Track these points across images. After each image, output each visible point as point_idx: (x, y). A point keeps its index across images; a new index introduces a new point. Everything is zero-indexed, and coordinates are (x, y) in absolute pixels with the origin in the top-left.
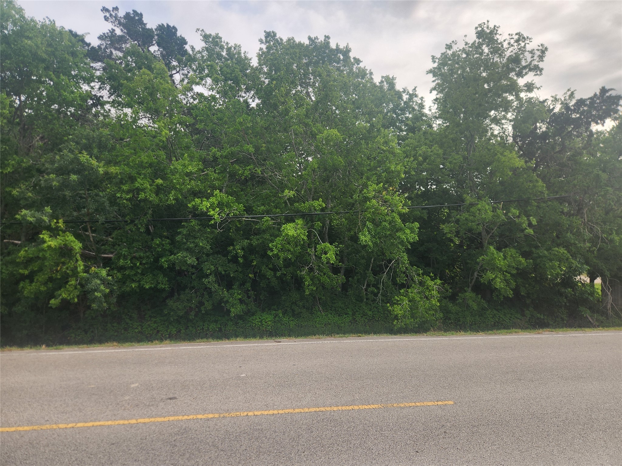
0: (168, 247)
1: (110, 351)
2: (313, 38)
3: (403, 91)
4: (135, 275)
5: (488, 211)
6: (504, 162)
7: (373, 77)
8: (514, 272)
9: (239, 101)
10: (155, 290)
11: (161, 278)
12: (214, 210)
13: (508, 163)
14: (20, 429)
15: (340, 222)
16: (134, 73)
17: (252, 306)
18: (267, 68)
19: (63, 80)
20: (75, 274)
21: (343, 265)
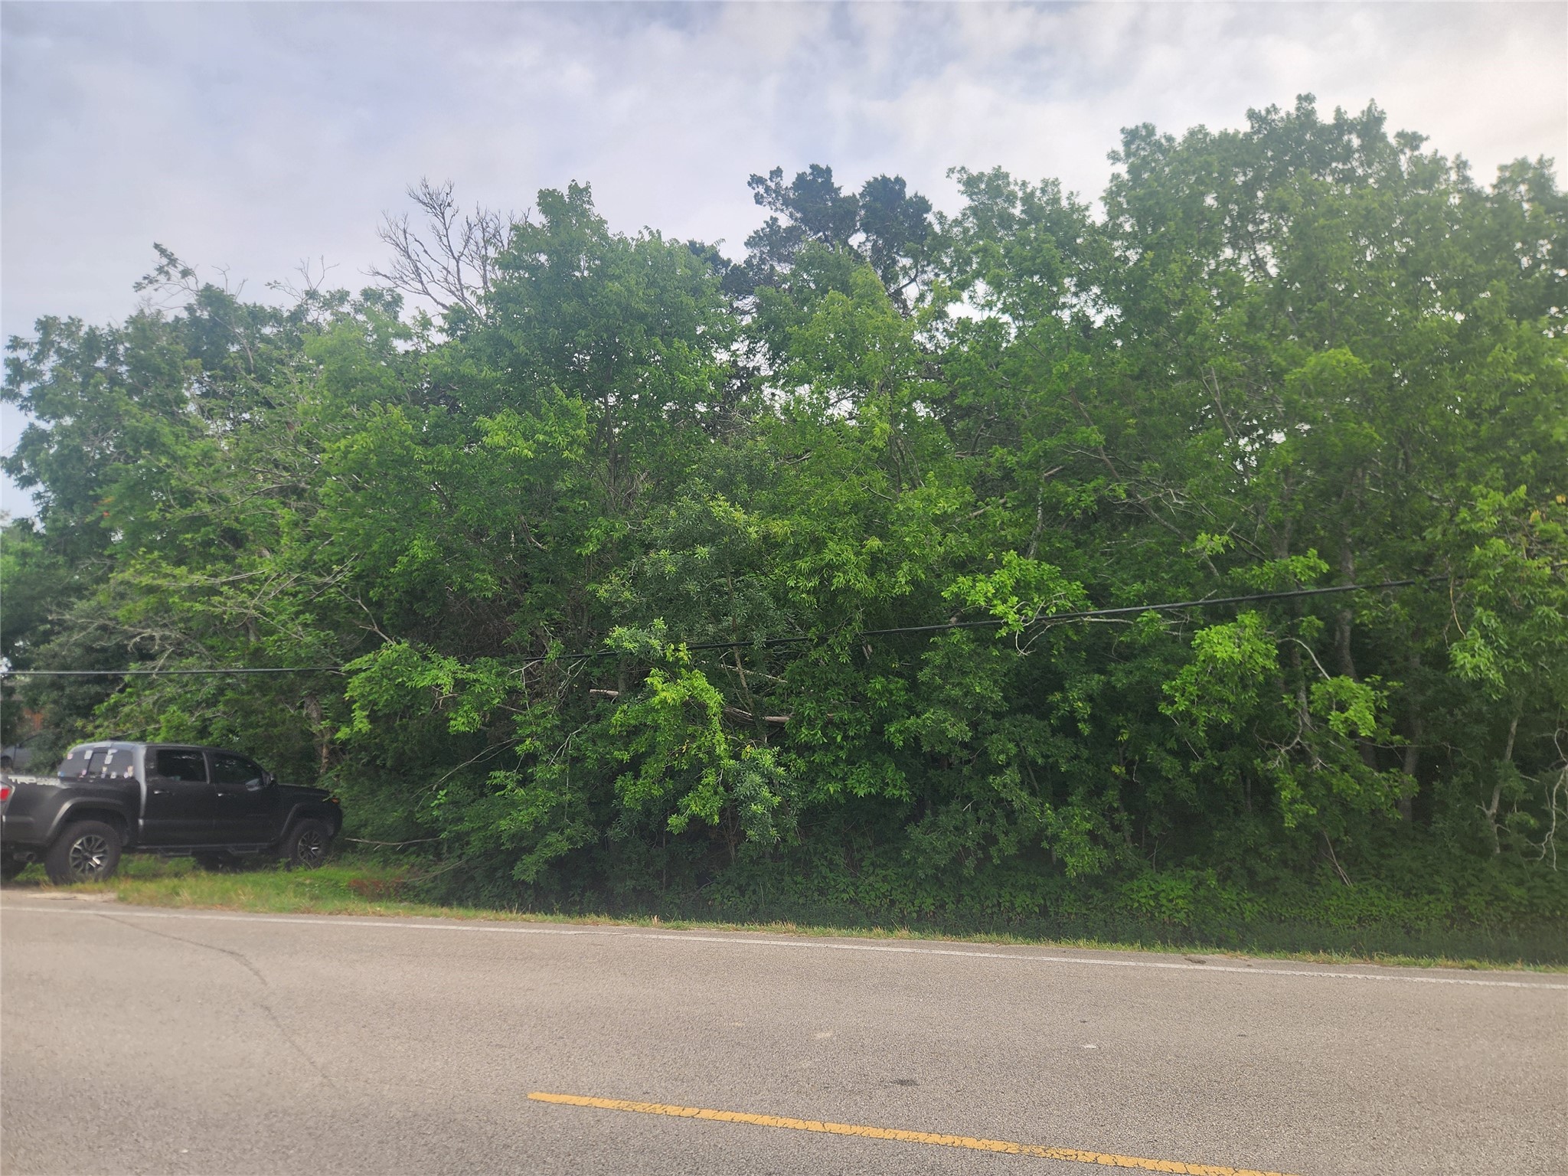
0: (902, 697)
1: (779, 943)
4: (835, 763)
7: (1469, 173)
9: (1059, 321)
10: (880, 803)
11: (890, 771)
12: (1004, 602)
14: (596, 1102)
15: (1384, 613)
16: (813, 305)
17: (1127, 853)
18: (1132, 221)
19: (677, 350)
20: (714, 760)
21: (1408, 742)
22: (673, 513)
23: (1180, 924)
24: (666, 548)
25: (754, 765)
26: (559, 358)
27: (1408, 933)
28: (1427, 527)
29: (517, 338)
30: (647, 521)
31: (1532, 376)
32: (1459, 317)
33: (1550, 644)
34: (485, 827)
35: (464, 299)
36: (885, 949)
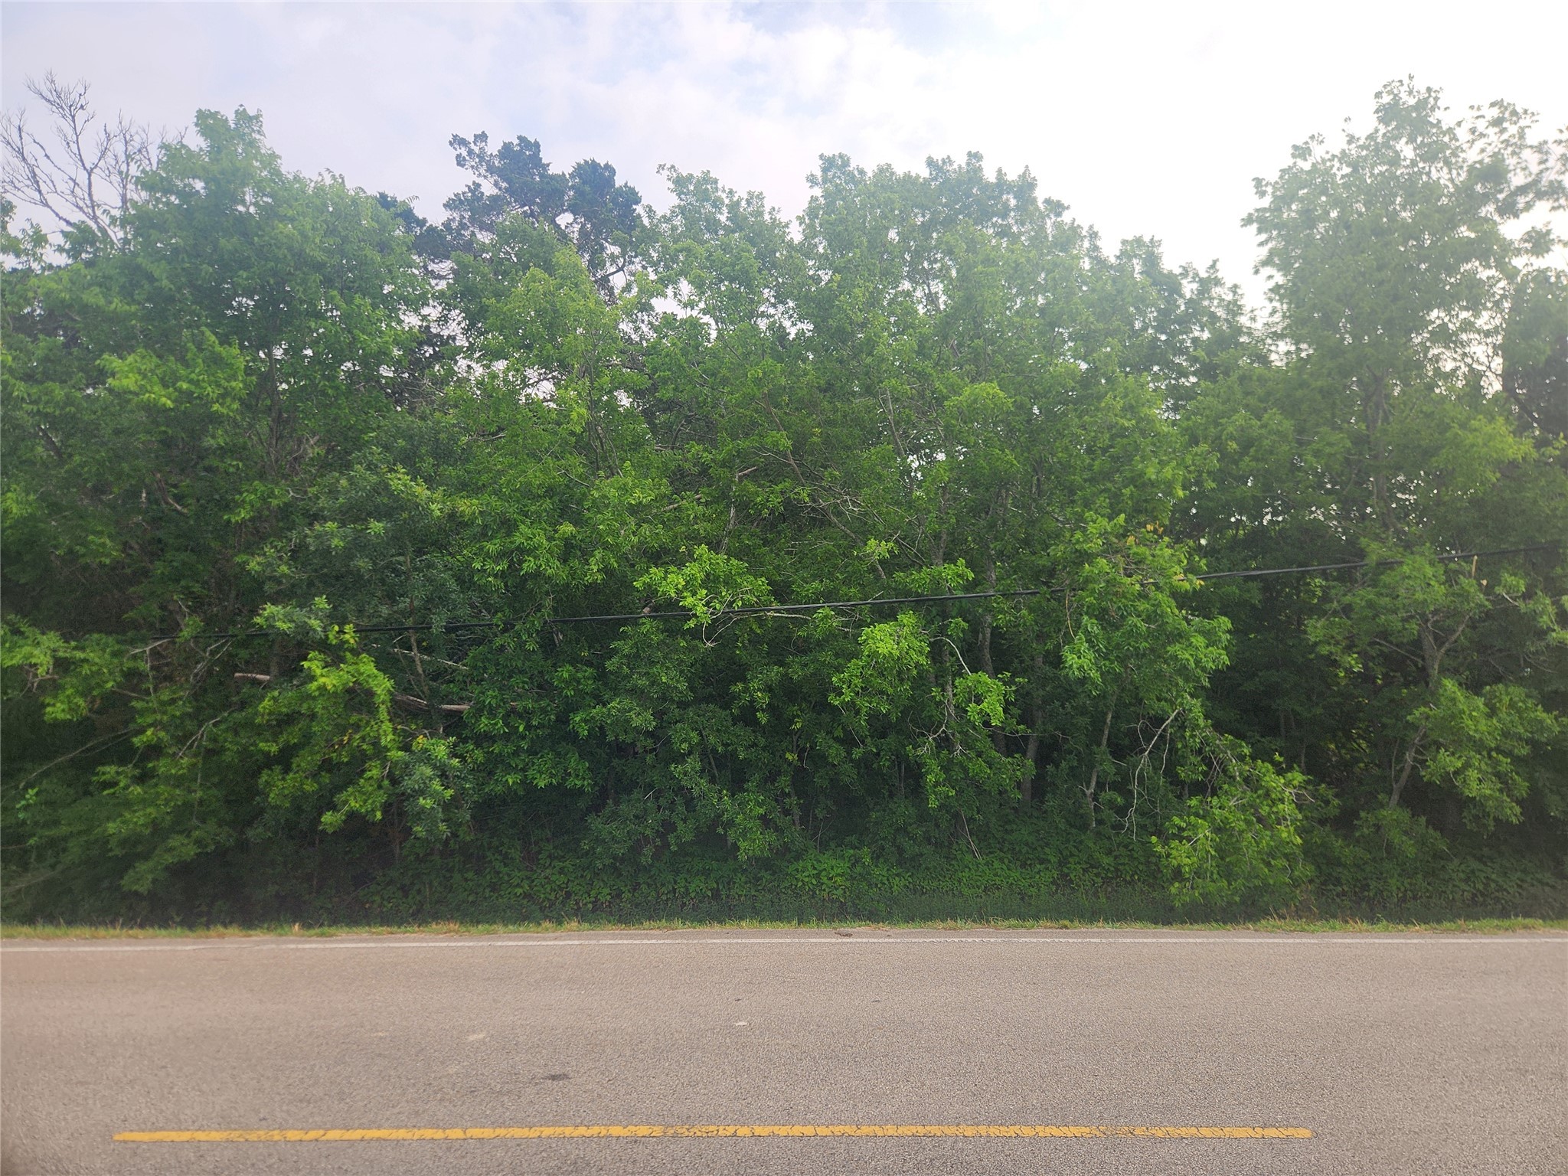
0: (589, 686)
1: (437, 944)
2: (940, 163)
3: (1181, 274)
4: (516, 754)
5: (1432, 583)
6: (1473, 446)
7: (1098, 243)
8: (1524, 751)
9: (755, 327)
10: (561, 793)
11: (573, 762)
12: (694, 594)
13: (1485, 449)
14: (201, 1136)
15: (1016, 618)
16: (513, 280)
17: (795, 835)
18: (825, 243)
19: (359, 307)
20: (380, 752)
21: (1029, 731)
22: (344, 482)
23: (838, 900)
24: (333, 520)
25: (426, 757)
26: (214, 300)
27: (1022, 899)
28: (1052, 545)
29: (159, 270)
30: (312, 491)
31: (1133, 422)
32: (1084, 366)
33: (1136, 649)
34: (88, 831)
35: (95, 218)
36: (552, 943)
